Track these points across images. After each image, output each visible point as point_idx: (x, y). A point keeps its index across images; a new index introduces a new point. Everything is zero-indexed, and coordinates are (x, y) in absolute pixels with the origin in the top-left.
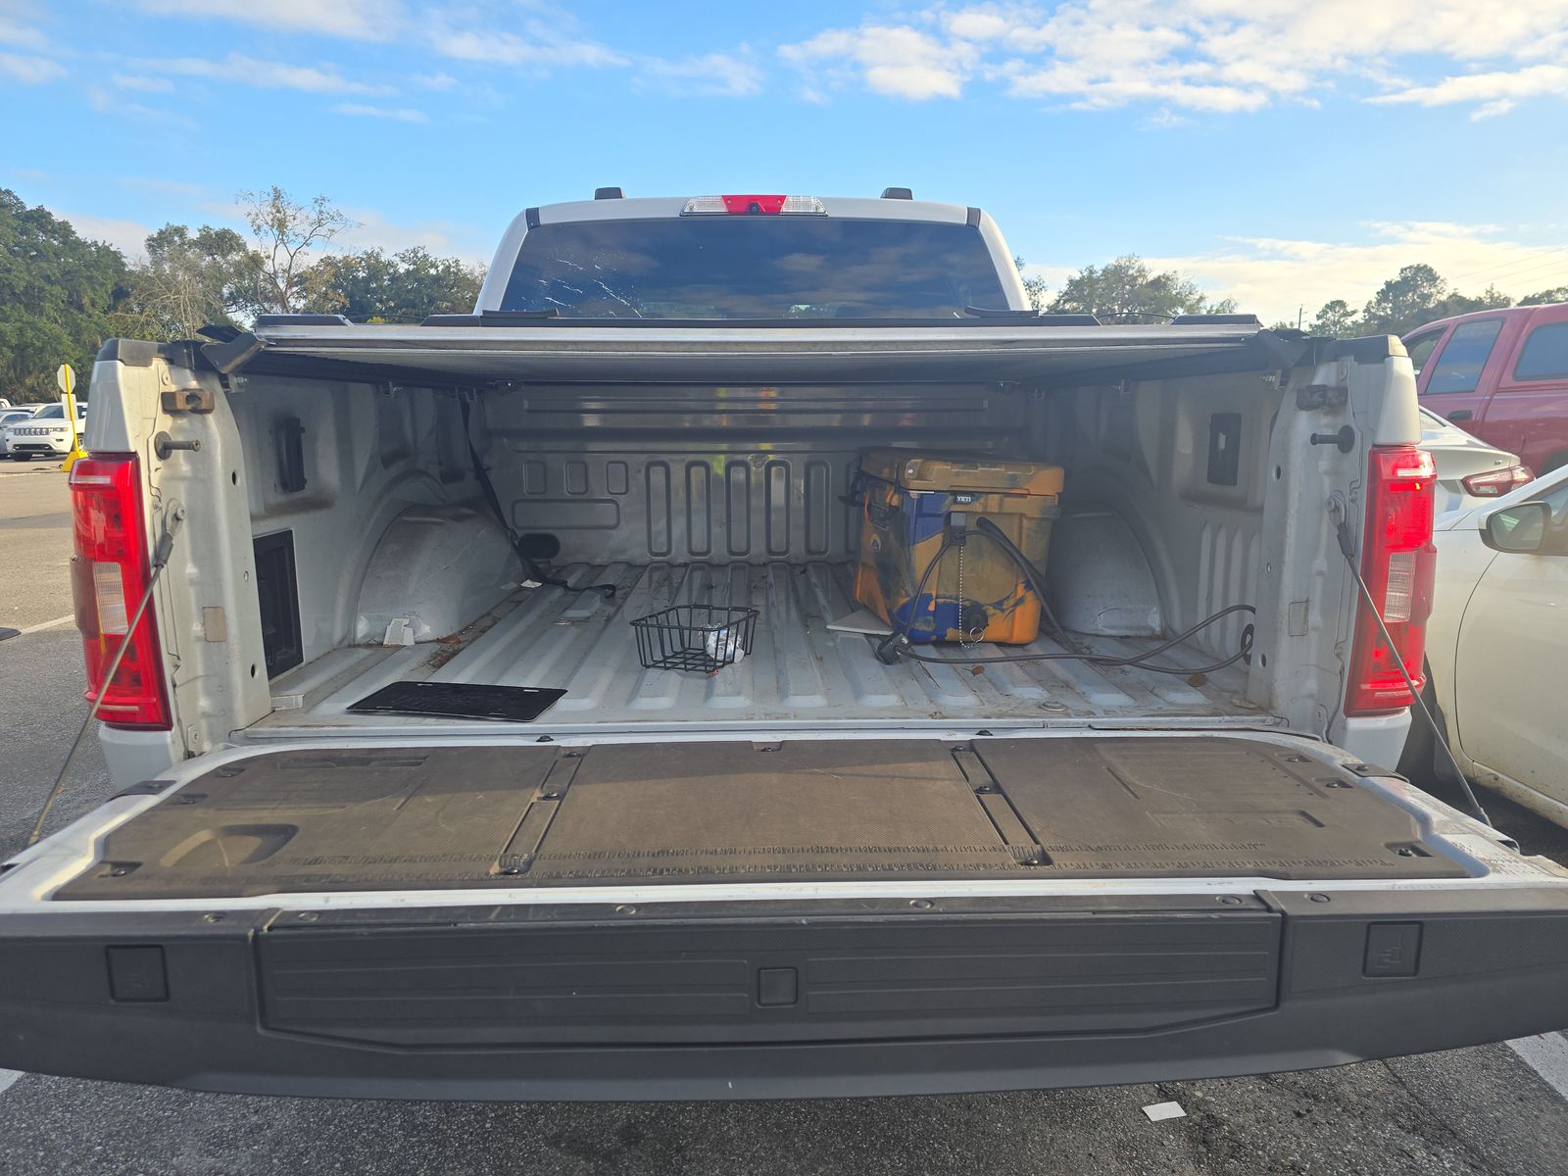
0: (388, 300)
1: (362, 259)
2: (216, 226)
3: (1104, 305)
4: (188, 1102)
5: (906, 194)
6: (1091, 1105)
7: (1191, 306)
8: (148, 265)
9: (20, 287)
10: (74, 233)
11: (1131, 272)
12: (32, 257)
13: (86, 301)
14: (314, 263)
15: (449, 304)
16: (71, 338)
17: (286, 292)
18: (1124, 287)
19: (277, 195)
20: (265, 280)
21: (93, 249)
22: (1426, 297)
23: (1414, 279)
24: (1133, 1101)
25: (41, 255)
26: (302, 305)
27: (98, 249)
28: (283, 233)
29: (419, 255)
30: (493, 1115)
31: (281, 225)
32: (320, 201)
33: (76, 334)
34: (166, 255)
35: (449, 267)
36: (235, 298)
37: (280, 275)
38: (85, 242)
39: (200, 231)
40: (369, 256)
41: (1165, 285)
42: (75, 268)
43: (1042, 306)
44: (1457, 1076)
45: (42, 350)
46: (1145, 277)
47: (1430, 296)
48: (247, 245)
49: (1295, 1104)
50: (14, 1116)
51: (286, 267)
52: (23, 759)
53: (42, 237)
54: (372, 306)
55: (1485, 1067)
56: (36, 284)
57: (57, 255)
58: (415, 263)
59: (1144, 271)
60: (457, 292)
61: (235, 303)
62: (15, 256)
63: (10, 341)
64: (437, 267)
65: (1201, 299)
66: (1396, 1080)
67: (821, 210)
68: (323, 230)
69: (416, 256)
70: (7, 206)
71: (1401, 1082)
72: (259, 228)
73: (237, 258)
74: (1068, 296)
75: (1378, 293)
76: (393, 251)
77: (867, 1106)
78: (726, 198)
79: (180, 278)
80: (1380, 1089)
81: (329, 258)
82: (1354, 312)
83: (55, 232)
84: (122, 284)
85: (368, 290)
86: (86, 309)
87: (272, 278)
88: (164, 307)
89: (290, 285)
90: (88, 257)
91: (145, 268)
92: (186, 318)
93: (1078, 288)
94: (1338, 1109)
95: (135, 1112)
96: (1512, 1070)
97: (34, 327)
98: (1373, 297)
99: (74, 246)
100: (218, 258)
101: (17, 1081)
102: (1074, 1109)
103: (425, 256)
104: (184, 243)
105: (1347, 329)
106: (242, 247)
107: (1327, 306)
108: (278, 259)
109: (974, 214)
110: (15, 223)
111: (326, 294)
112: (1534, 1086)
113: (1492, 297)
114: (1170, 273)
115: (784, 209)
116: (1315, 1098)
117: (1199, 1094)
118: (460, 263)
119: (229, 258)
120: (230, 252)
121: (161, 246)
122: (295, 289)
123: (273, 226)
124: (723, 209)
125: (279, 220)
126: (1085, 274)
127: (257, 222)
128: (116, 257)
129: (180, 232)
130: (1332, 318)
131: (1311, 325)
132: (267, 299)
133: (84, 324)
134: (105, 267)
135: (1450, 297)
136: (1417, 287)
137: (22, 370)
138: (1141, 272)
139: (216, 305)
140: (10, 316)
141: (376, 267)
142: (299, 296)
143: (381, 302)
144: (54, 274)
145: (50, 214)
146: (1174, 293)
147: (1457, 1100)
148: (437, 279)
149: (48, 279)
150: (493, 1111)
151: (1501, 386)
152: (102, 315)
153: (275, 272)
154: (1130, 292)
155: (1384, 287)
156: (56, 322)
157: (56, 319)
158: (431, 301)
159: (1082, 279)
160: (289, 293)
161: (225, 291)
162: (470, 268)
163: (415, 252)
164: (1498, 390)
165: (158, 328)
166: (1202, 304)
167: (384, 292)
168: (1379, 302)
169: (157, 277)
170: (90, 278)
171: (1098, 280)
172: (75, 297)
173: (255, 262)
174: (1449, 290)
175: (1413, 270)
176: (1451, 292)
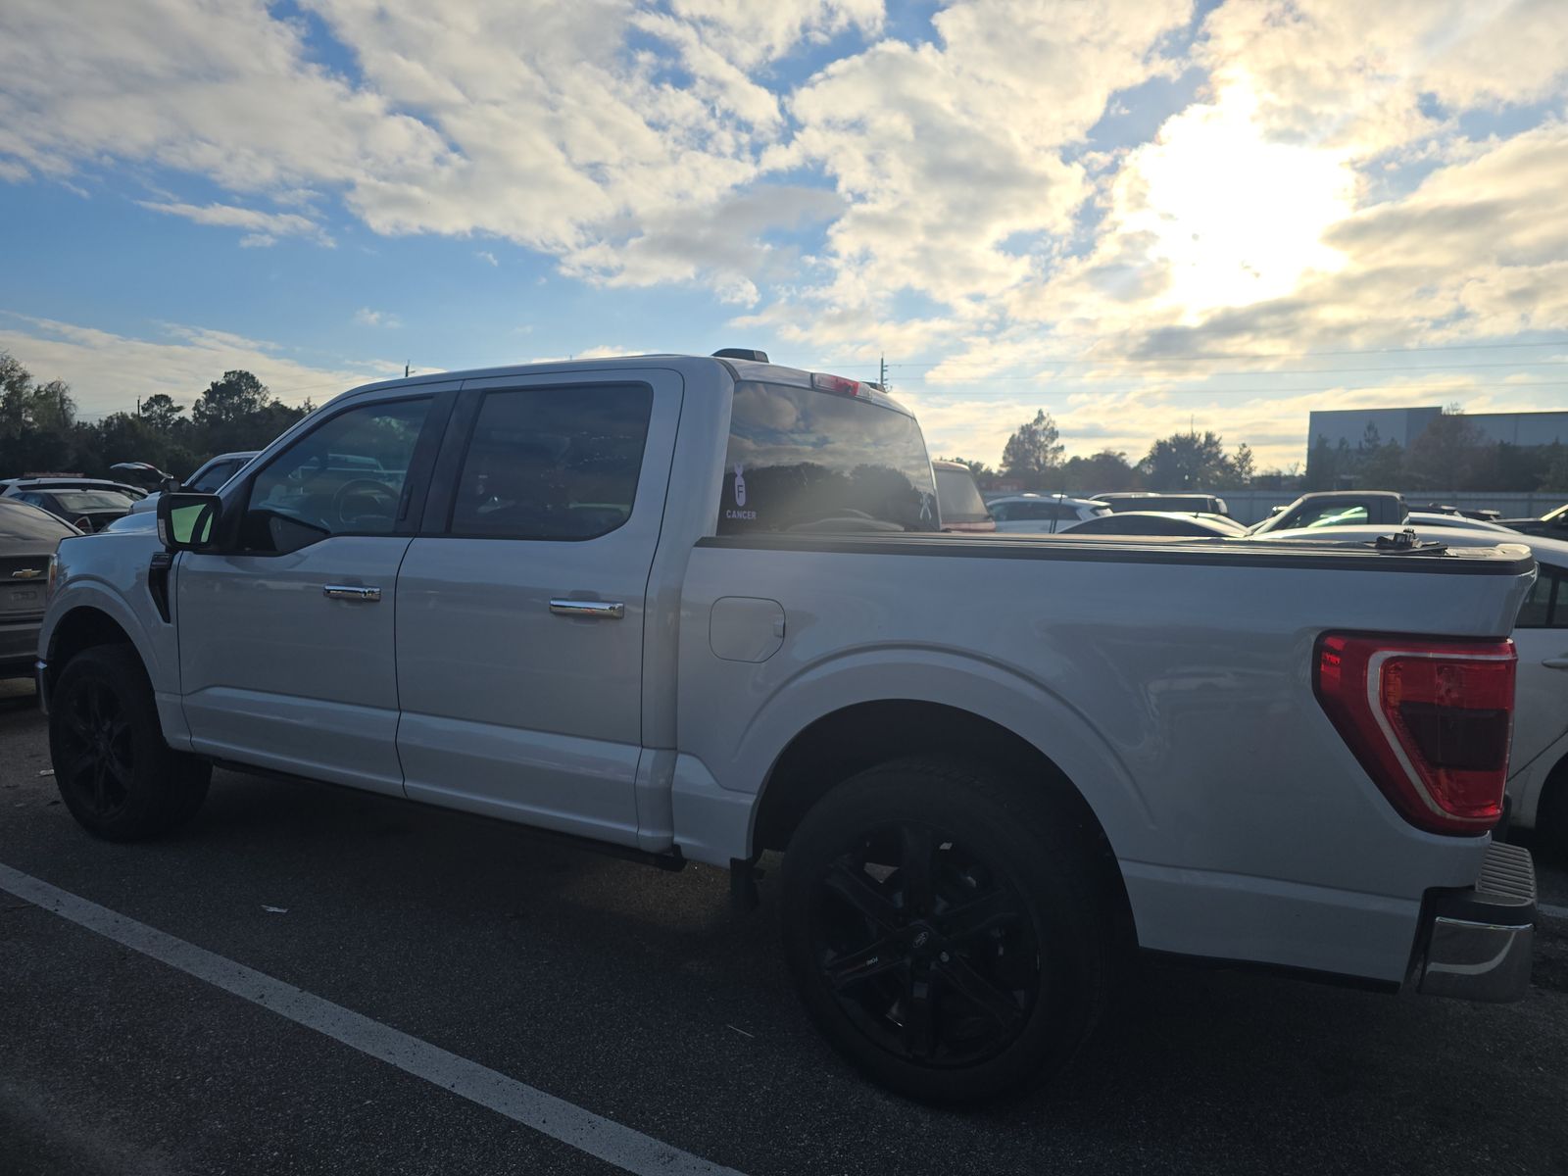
22: (251, 402)
23: (238, 383)
47: (253, 402)
75: (205, 393)
82: (180, 408)
98: (201, 397)
105: (175, 424)
107: (151, 399)
113: (308, 407)
130: (159, 411)
135: (272, 404)
136: (241, 391)
155: (210, 388)
168: (207, 401)
174: (272, 398)
175: (236, 376)
176: (274, 400)
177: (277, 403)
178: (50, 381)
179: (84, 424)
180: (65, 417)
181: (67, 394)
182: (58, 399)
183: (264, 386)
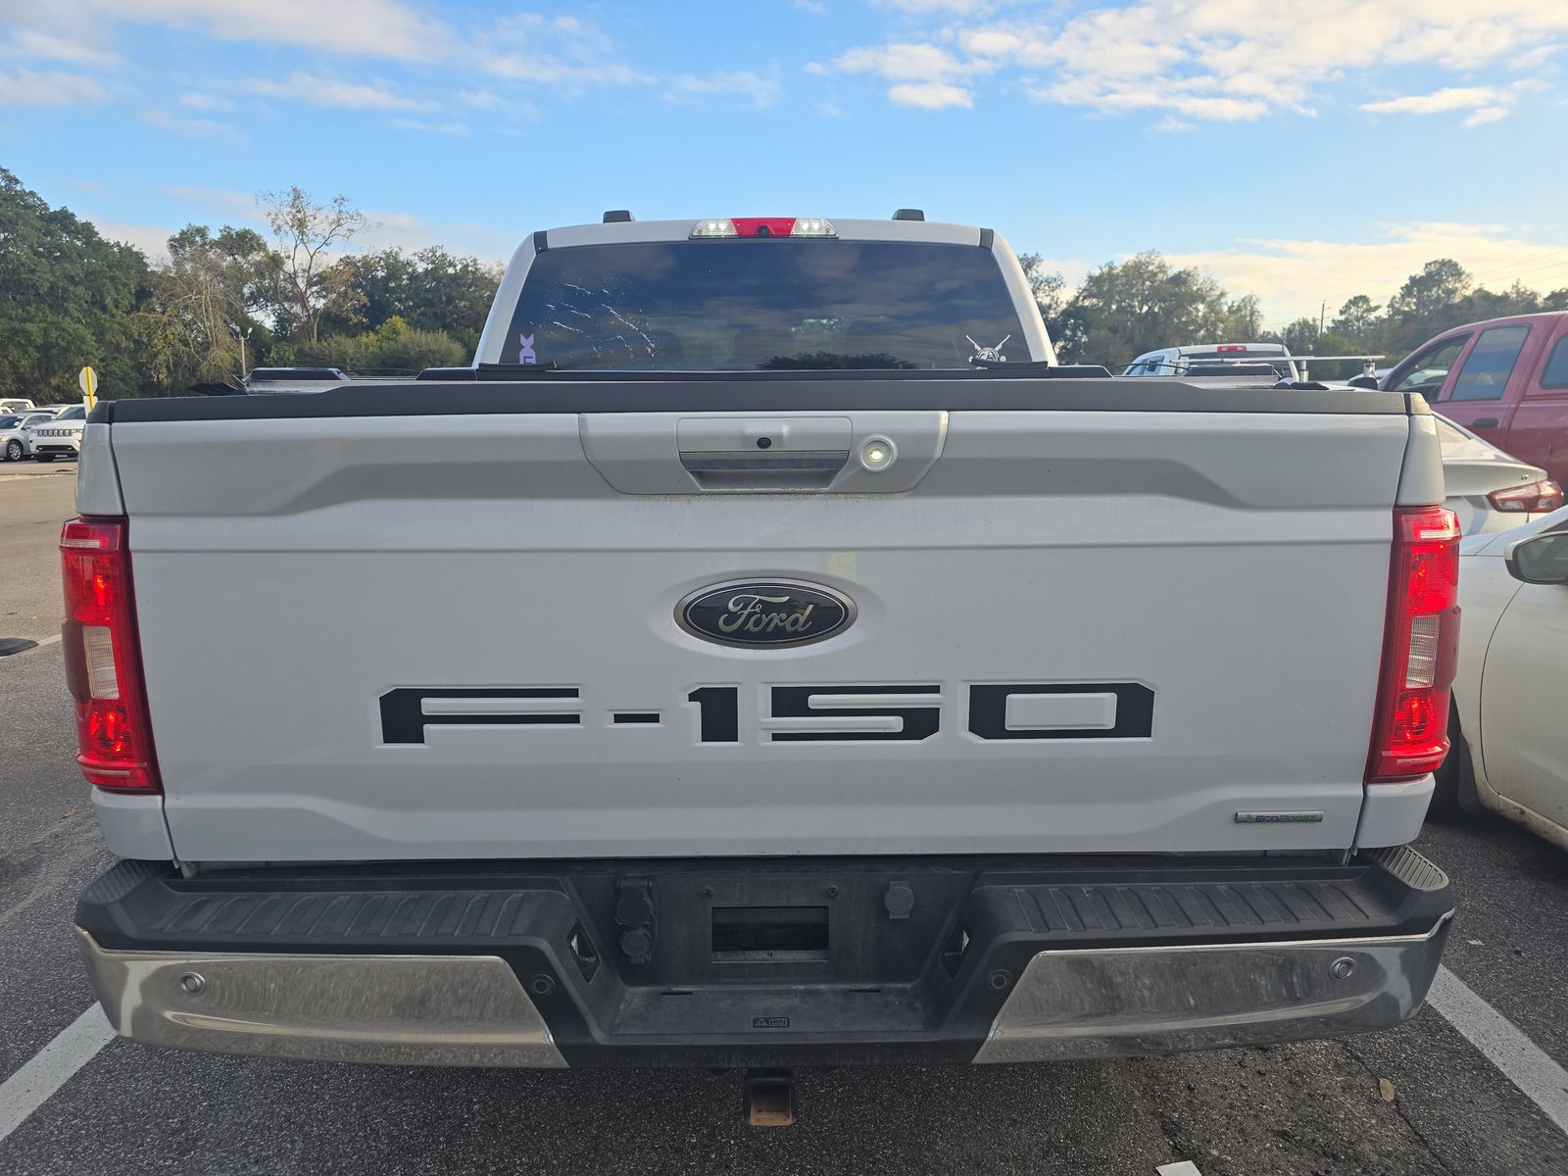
0: (406, 299)
1: (381, 259)
2: (237, 227)
3: (1124, 301)
4: (189, 1151)
5: (917, 215)
6: (1103, 1163)
7: (1213, 302)
8: (171, 265)
9: (44, 289)
10: (97, 234)
11: (1150, 268)
12: (56, 258)
13: (108, 301)
14: (333, 263)
15: (467, 303)
16: (94, 338)
17: (306, 292)
18: (1143, 283)
19: (297, 195)
20: (285, 280)
21: (116, 249)
22: (1451, 292)
23: (1438, 273)
24: (1147, 1160)
25: (65, 256)
26: (322, 305)
27: (121, 250)
28: (303, 233)
29: (438, 254)
30: (494, 1168)
31: (301, 225)
32: (340, 201)
33: (100, 333)
34: (187, 255)
35: (467, 266)
36: (255, 298)
37: (300, 275)
38: (108, 243)
39: (221, 231)
40: (388, 256)
41: (1185, 282)
42: (98, 268)
43: (1062, 302)
44: (1481, 1134)
45: (66, 350)
46: (1165, 272)
47: (1453, 291)
48: (268, 245)
49: (1313, 1164)
50: (15, 1162)
51: (306, 267)
52: (36, 779)
53: (66, 238)
54: (390, 305)
55: (1510, 1124)
56: (60, 284)
57: (81, 257)
58: (433, 262)
59: (1164, 266)
60: (475, 291)
61: (255, 303)
62: (39, 258)
63: (35, 340)
64: (455, 266)
65: (1222, 294)
66: (1417, 1138)
67: (832, 233)
68: (342, 230)
69: (434, 255)
70: (31, 207)
71: (1423, 1140)
72: (279, 228)
73: (258, 258)
74: (1088, 293)
75: (1402, 288)
76: (413, 252)
77: (874, 1164)
78: (735, 221)
79: (201, 278)
80: (1401, 1148)
81: (348, 257)
82: (1377, 307)
83: (78, 233)
84: (144, 284)
85: (387, 290)
86: (109, 309)
87: (292, 278)
88: (186, 308)
89: (310, 284)
90: (110, 257)
91: (167, 269)
92: (207, 317)
93: (1098, 284)
94: (1358, 1170)
95: (136, 1160)
96: (1538, 1128)
97: (57, 326)
98: (1398, 292)
99: (97, 246)
100: (239, 258)
101: (20, 1126)
102: (1086, 1168)
103: (443, 255)
104: (205, 244)
105: (1370, 324)
106: (262, 247)
107: (1350, 301)
108: (298, 259)
109: (987, 235)
110: (38, 224)
111: (346, 293)
112: (1560, 1146)
113: (1518, 292)
114: (1190, 269)
115: (794, 232)
116: (1335, 1157)
117: (1215, 1152)
118: (478, 262)
119: (250, 258)
120: (250, 252)
121: (182, 246)
122: (315, 289)
123: (293, 226)
124: (734, 233)
125: (299, 220)
126: (1105, 270)
127: (278, 222)
128: (138, 258)
129: (202, 232)
130: (1355, 313)
131: (1333, 321)
132: (287, 299)
133: (107, 325)
134: (127, 268)
135: (1476, 292)
136: (1441, 281)
137: (47, 370)
138: (1162, 268)
139: (237, 305)
140: (34, 316)
141: (395, 267)
142: (319, 295)
143: (400, 301)
144: (77, 275)
145: (73, 215)
146: (1195, 288)
147: (1481, 1161)
148: (455, 278)
149: (72, 280)
150: (494, 1164)
151: (1527, 394)
152: (124, 315)
153: (295, 272)
154: (1151, 287)
155: (1408, 282)
156: (80, 322)
157: (79, 318)
158: (450, 300)
159: (1101, 275)
160: (308, 293)
161: (246, 291)
162: (488, 267)
163: (433, 251)
164: (1524, 398)
165: (180, 328)
166: (1223, 300)
167: (403, 291)
168: (1403, 297)
169: (179, 277)
170: (113, 279)
171: (1117, 277)
172: (98, 297)
173: (276, 262)
174: (1475, 285)
175: (1438, 265)
176: (1477, 288)
177: (1480, 290)
178: (1243, 297)
179: (1269, 333)
180: (1252, 326)
181: (1258, 307)
182: (1248, 312)
183: (1467, 272)
